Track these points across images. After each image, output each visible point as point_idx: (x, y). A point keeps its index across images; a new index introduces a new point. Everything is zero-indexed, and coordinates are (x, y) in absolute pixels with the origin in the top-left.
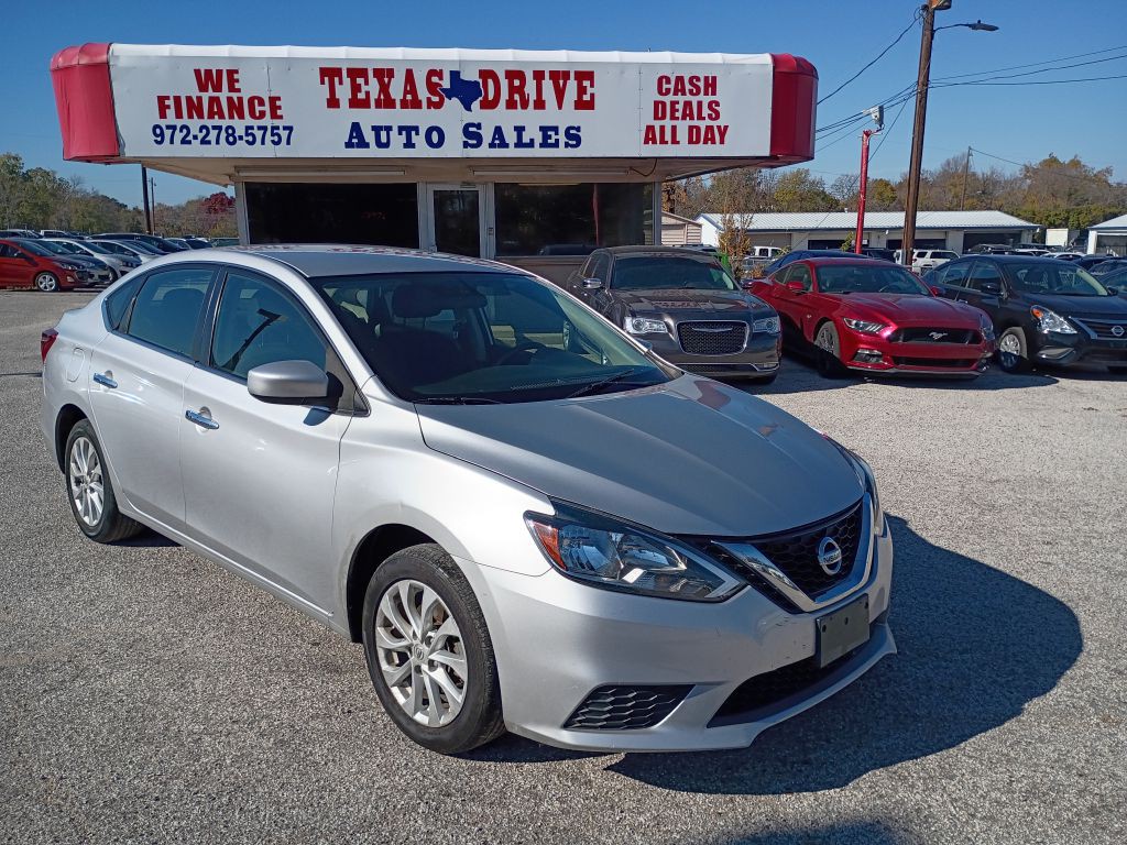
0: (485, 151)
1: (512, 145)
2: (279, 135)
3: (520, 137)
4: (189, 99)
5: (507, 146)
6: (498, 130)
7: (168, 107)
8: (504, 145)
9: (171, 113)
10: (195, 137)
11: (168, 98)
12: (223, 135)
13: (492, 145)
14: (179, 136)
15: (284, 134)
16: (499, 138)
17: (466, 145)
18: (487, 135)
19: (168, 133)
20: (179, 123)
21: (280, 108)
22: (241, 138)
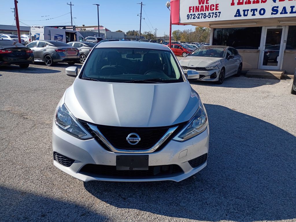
0: (279, 15)
1: (289, 13)
2: (217, 15)
3: (292, 10)
4: (196, 7)
5: (287, 13)
6: (284, 8)
7: (191, 9)
8: (286, 13)
9: (192, 11)
10: (196, 17)
11: (191, 7)
12: (203, 16)
13: (281, 13)
14: (193, 17)
15: (218, 14)
16: (284, 10)
17: (272, 14)
18: (280, 10)
19: (190, 16)
20: (193, 13)
21: (218, 7)
22: (207, 16)
